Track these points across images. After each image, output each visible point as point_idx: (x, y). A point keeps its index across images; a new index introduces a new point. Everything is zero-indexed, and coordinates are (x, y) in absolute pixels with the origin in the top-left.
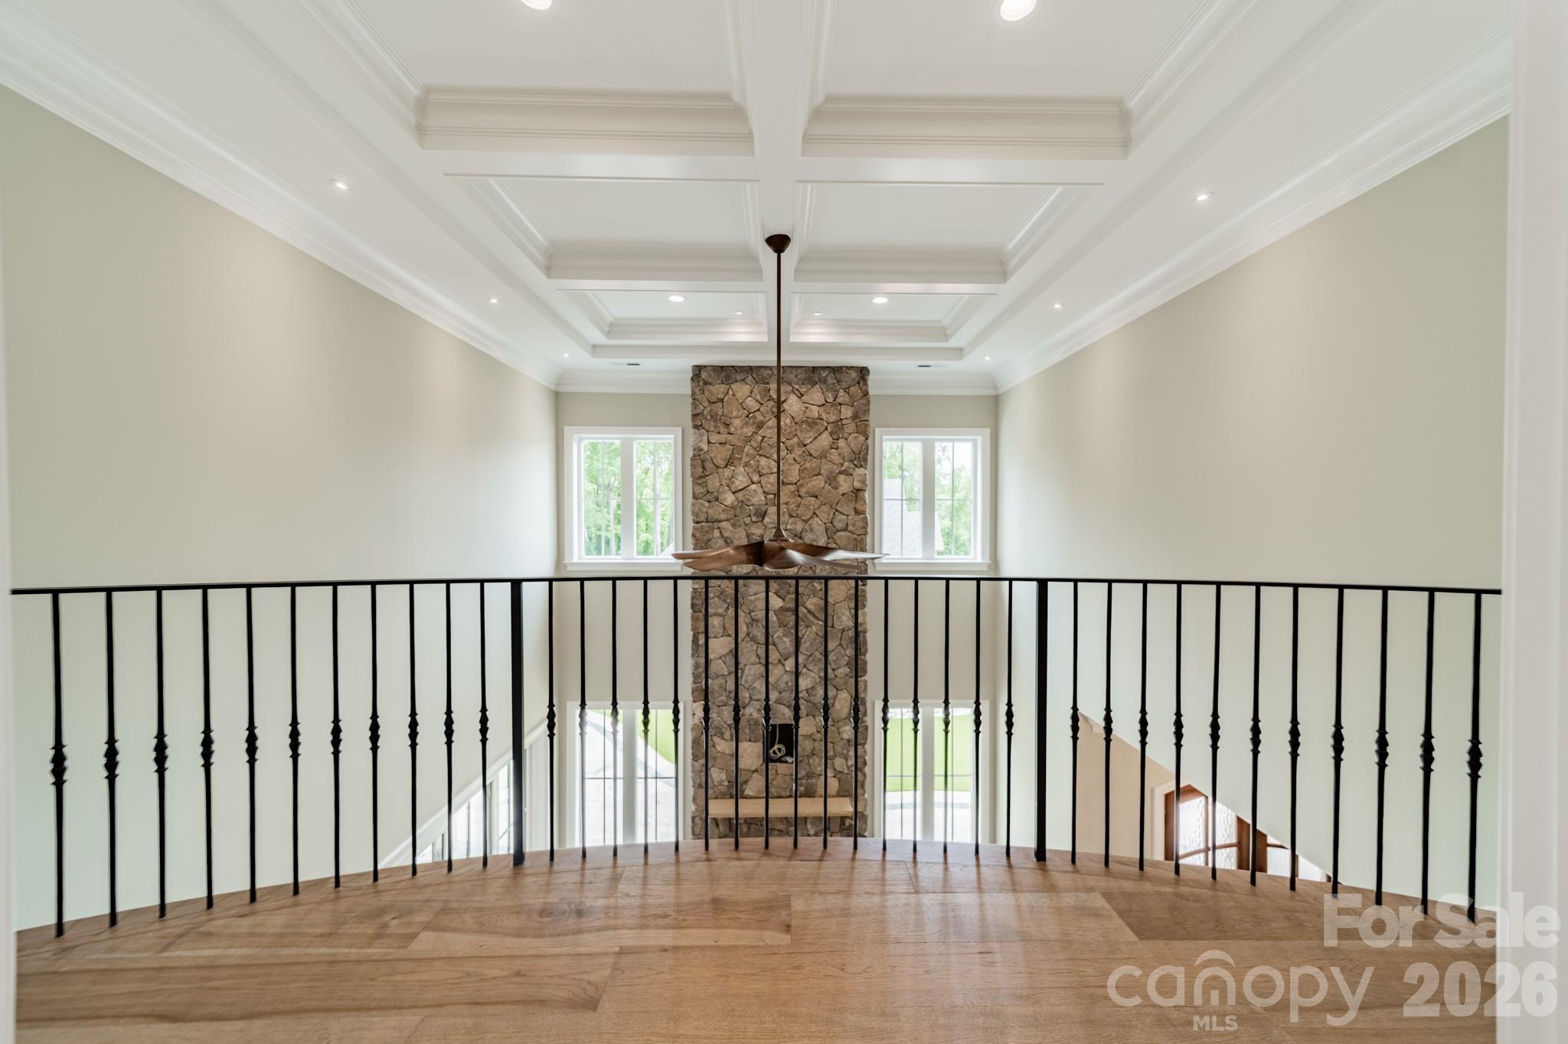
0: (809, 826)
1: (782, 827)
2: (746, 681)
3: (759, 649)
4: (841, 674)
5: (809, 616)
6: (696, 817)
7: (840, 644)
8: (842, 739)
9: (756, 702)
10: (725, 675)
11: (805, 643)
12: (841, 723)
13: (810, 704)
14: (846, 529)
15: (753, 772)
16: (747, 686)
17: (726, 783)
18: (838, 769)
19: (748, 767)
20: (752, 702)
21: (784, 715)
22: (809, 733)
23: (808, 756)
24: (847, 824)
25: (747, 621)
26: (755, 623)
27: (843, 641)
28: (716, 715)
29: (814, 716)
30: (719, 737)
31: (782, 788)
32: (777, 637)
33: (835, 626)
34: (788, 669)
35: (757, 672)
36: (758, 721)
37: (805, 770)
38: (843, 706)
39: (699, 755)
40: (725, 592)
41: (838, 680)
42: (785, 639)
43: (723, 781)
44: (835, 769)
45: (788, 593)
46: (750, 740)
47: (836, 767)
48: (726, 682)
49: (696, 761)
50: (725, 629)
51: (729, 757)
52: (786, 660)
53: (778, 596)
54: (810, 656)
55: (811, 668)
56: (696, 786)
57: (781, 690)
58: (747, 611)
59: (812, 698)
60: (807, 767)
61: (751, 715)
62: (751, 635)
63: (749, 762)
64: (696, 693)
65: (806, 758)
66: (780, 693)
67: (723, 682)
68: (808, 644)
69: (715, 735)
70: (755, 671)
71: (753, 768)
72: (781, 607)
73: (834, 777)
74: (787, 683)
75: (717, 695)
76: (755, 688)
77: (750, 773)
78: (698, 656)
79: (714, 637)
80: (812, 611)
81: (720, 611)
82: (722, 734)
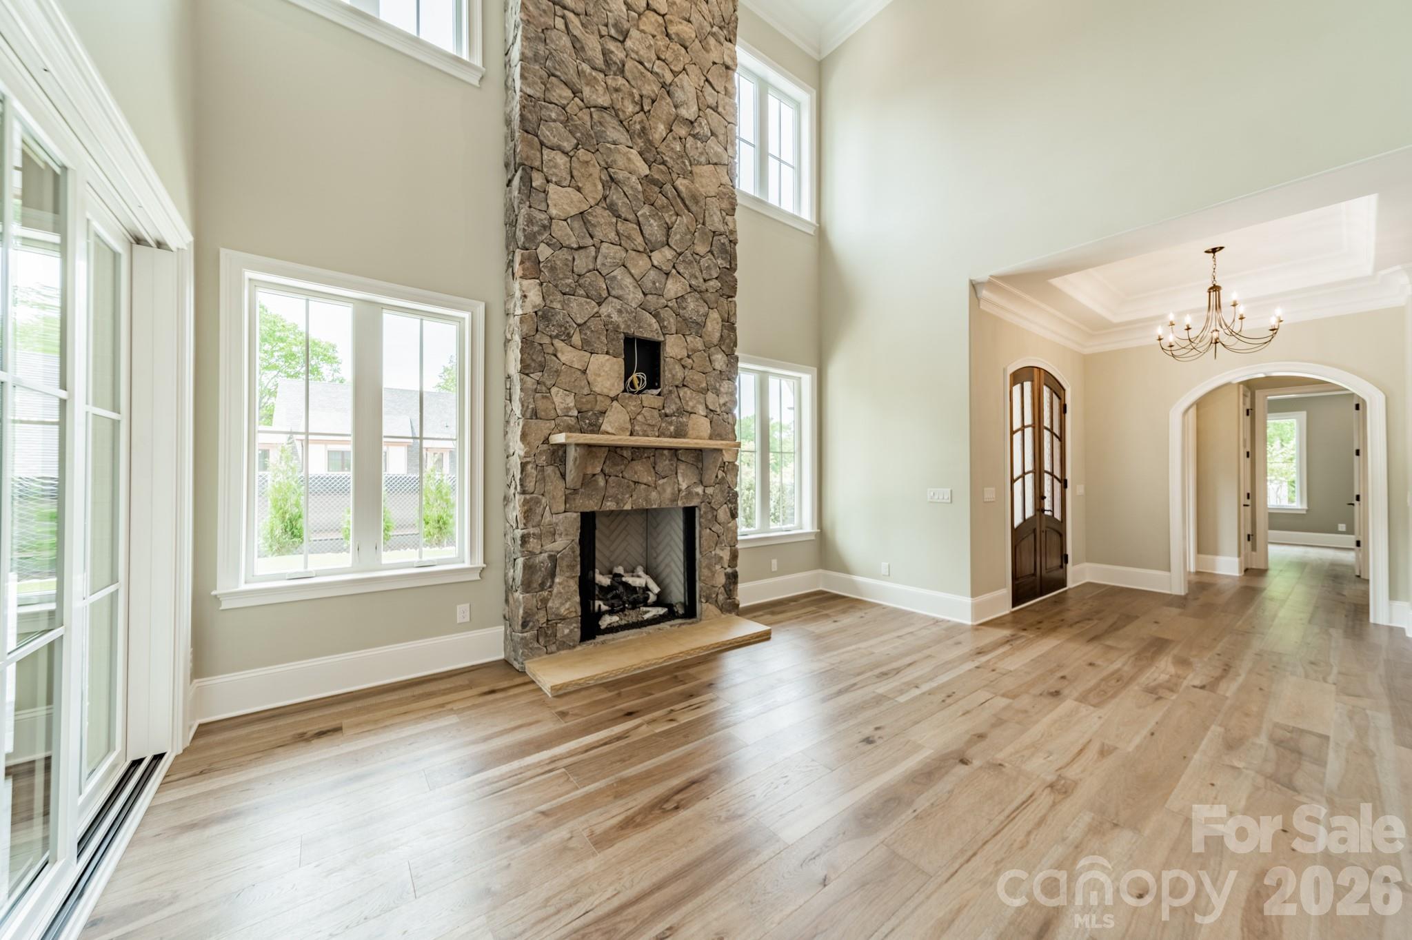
0: (680, 479)
1: (650, 478)
2: (603, 264)
3: (619, 224)
4: (713, 288)
5: (679, 200)
6: (528, 463)
7: (711, 252)
8: (714, 369)
9: (615, 300)
10: (572, 248)
11: (675, 234)
12: (712, 349)
13: (679, 319)
14: (715, 109)
15: (613, 399)
16: (604, 272)
17: (575, 413)
18: (711, 407)
19: (605, 391)
20: (610, 298)
21: (650, 325)
22: (679, 357)
23: (677, 387)
24: (720, 477)
25: (603, 178)
26: (613, 186)
27: (714, 248)
28: (559, 306)
29: (684, 335)
30: (563, 341)
31: (649, 425)
32: (642, 215)
33: (707, 224)
34: (656, 263)
35: (618, 256)
36: (618, 326)
37: (676, 404)
38: (714, 329)
39: (533, 365)
40: (572, 119)
41: (709, 295)
42: (652, 221)
43: (569, 409)
44: (707, 407)
45: (655, 161)
46: (607, 353)
47: (708, 404)
48: (574, 259)
49: (527, 375)
50: (572, 177)
51: (579, 373)
52: (651, 251)
53: (644, 160)
54: (680, 254)
55: (681, 271)
56: (528, 415)
57: (647, 292)
58: (603, 163)
59: (681, 312)
60: (677, 400)
61: (609, 316)
62: (608, 200)
63: (608, 384)
64: (528, 264)
65: (675, 389)
66: (645, 294)
67: (570, 258)
68: (678, 237)
69: (557, 337)
70: (616, 253)
71: (612, 394)
72: (647, 176)
73: (706, 417)
74: (654, 283)
75: (561, 276)
76: (615, 277)
77: (608, 402)
78: (530, 207)
79: (556, 183)
80: (682, 195)
81: (567, 146)
82: (569, 336)
